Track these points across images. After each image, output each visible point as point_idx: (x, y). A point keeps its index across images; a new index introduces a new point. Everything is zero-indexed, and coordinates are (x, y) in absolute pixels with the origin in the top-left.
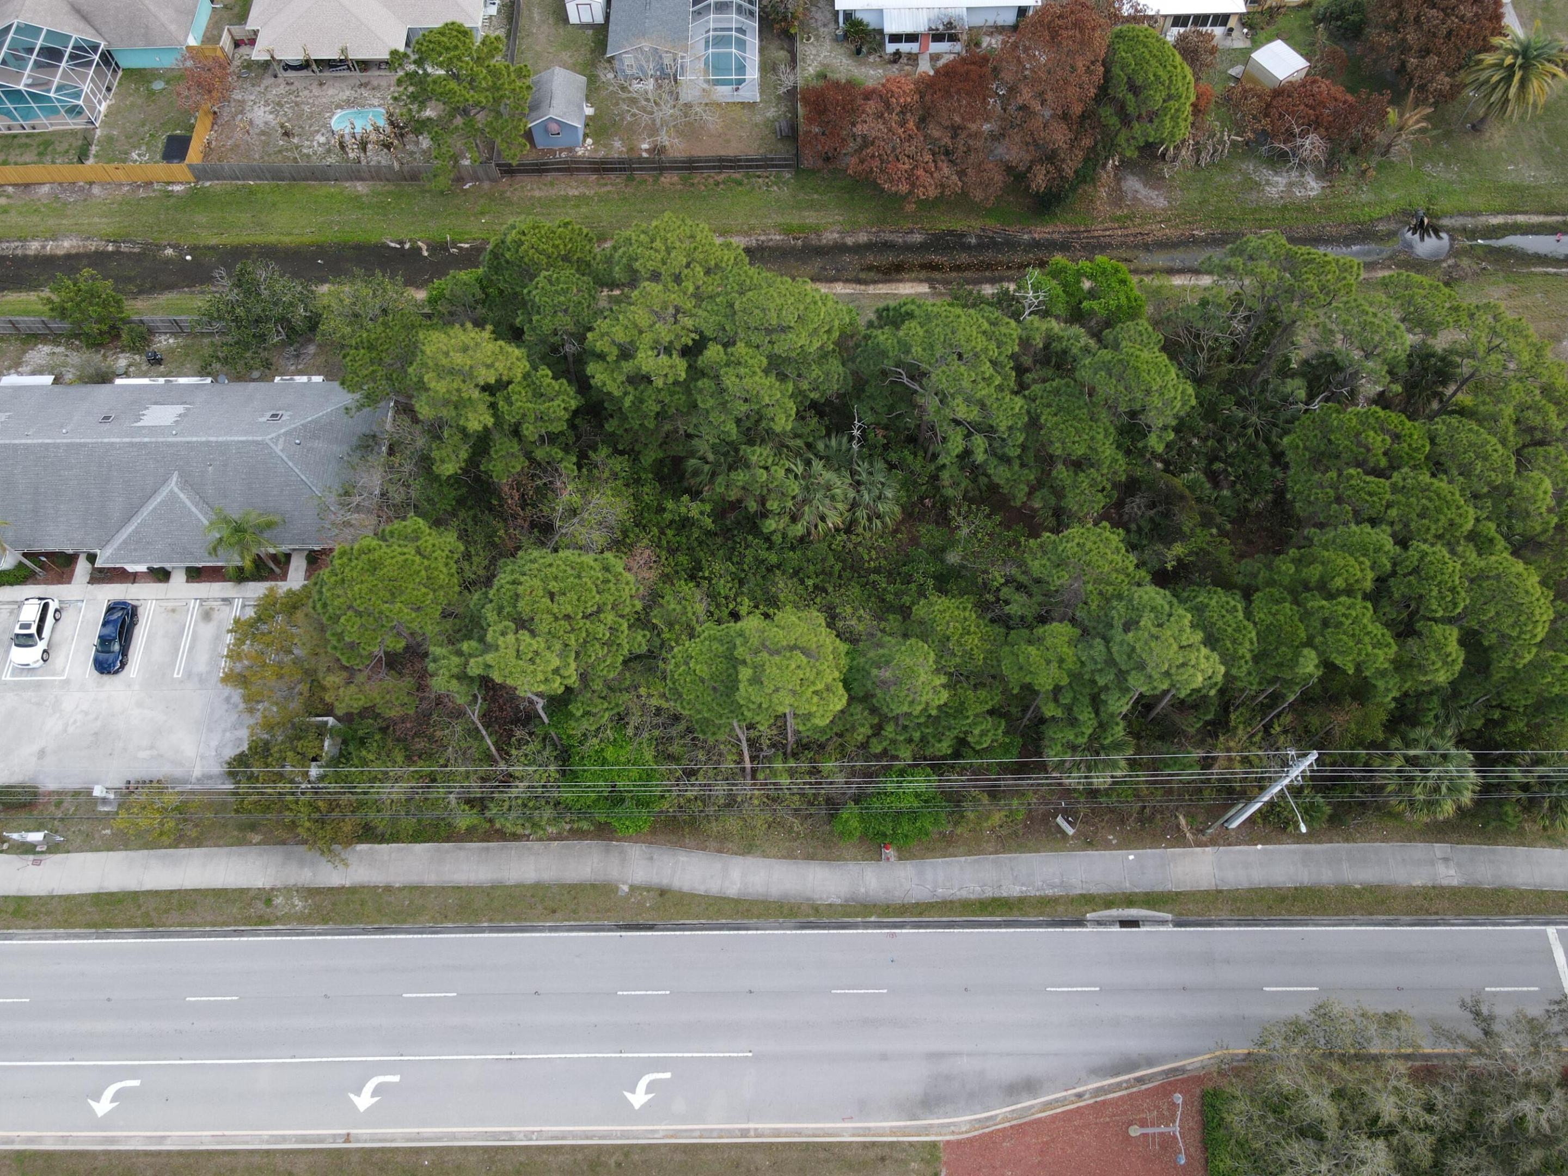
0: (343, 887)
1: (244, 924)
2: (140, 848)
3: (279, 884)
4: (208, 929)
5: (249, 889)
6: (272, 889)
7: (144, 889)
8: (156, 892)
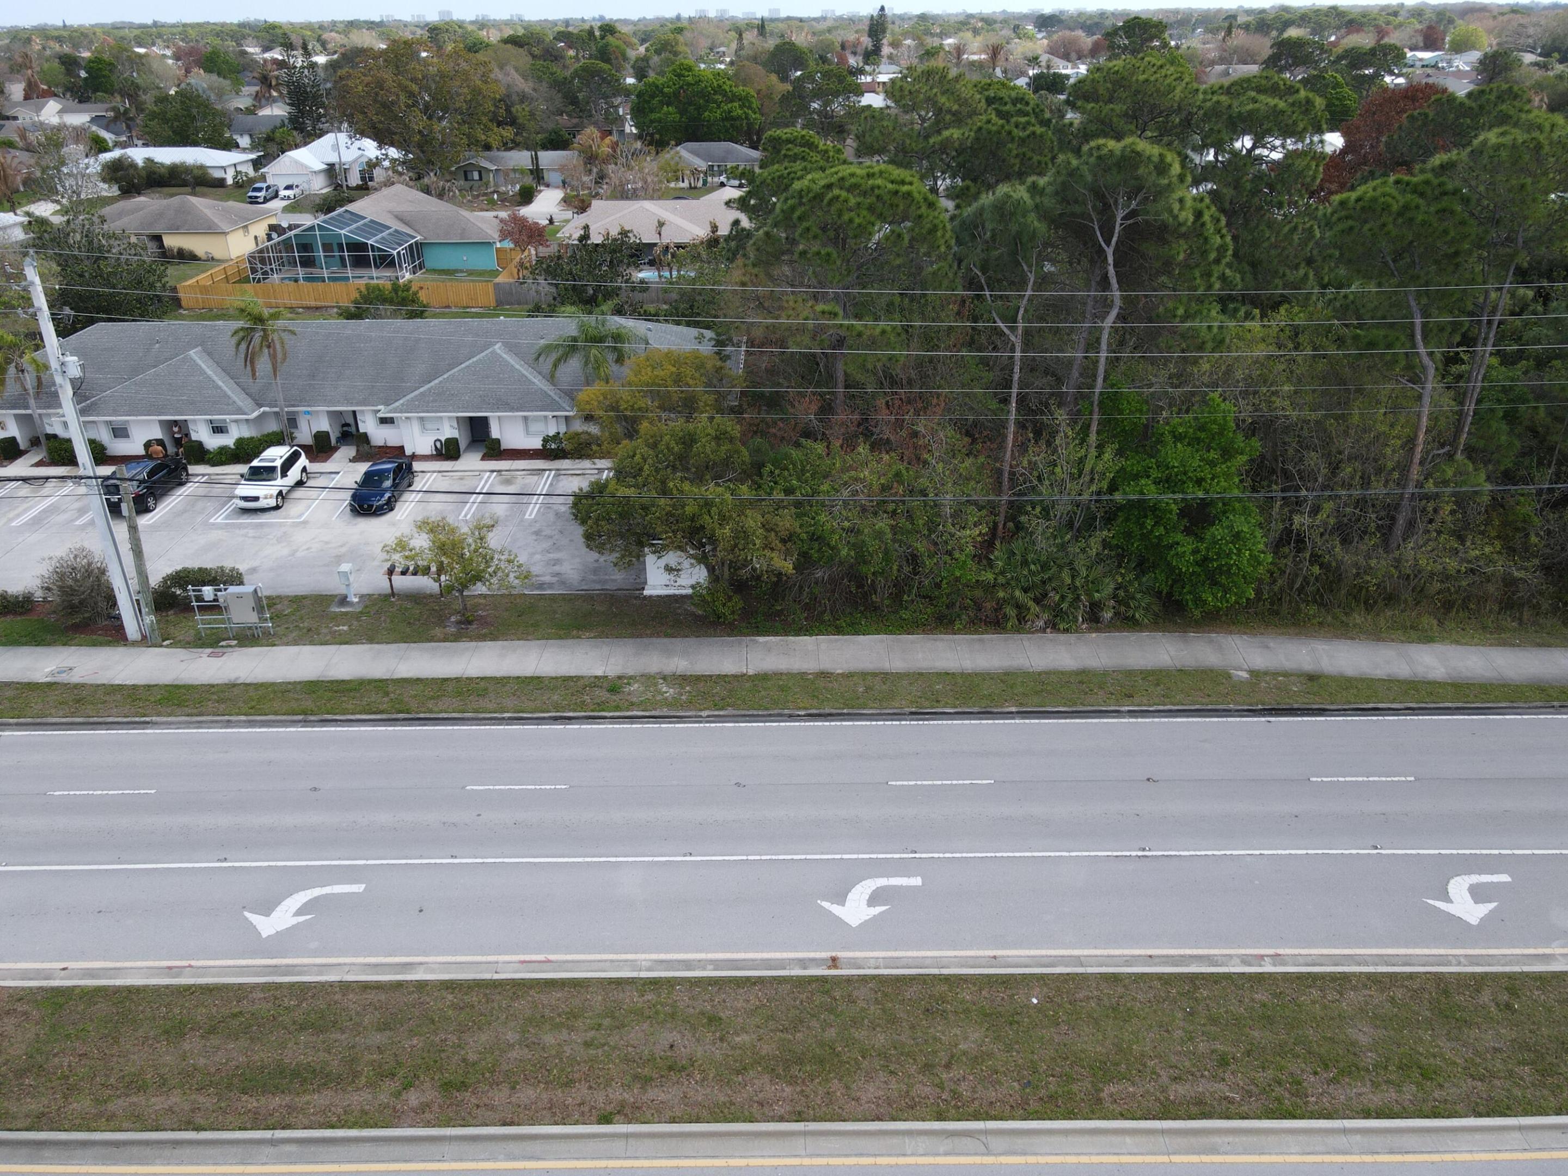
0: (743, 675)
1: (575, 711)
2: (395, 642)
3: (631, 672)
4: (506, 715)
5: (579, 678)
6: (620, 678)
7: (396, 676)
8: (418, 679)
